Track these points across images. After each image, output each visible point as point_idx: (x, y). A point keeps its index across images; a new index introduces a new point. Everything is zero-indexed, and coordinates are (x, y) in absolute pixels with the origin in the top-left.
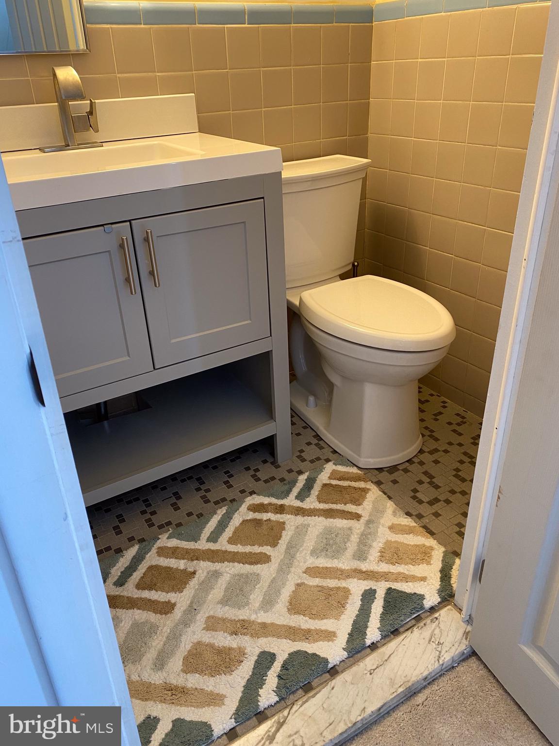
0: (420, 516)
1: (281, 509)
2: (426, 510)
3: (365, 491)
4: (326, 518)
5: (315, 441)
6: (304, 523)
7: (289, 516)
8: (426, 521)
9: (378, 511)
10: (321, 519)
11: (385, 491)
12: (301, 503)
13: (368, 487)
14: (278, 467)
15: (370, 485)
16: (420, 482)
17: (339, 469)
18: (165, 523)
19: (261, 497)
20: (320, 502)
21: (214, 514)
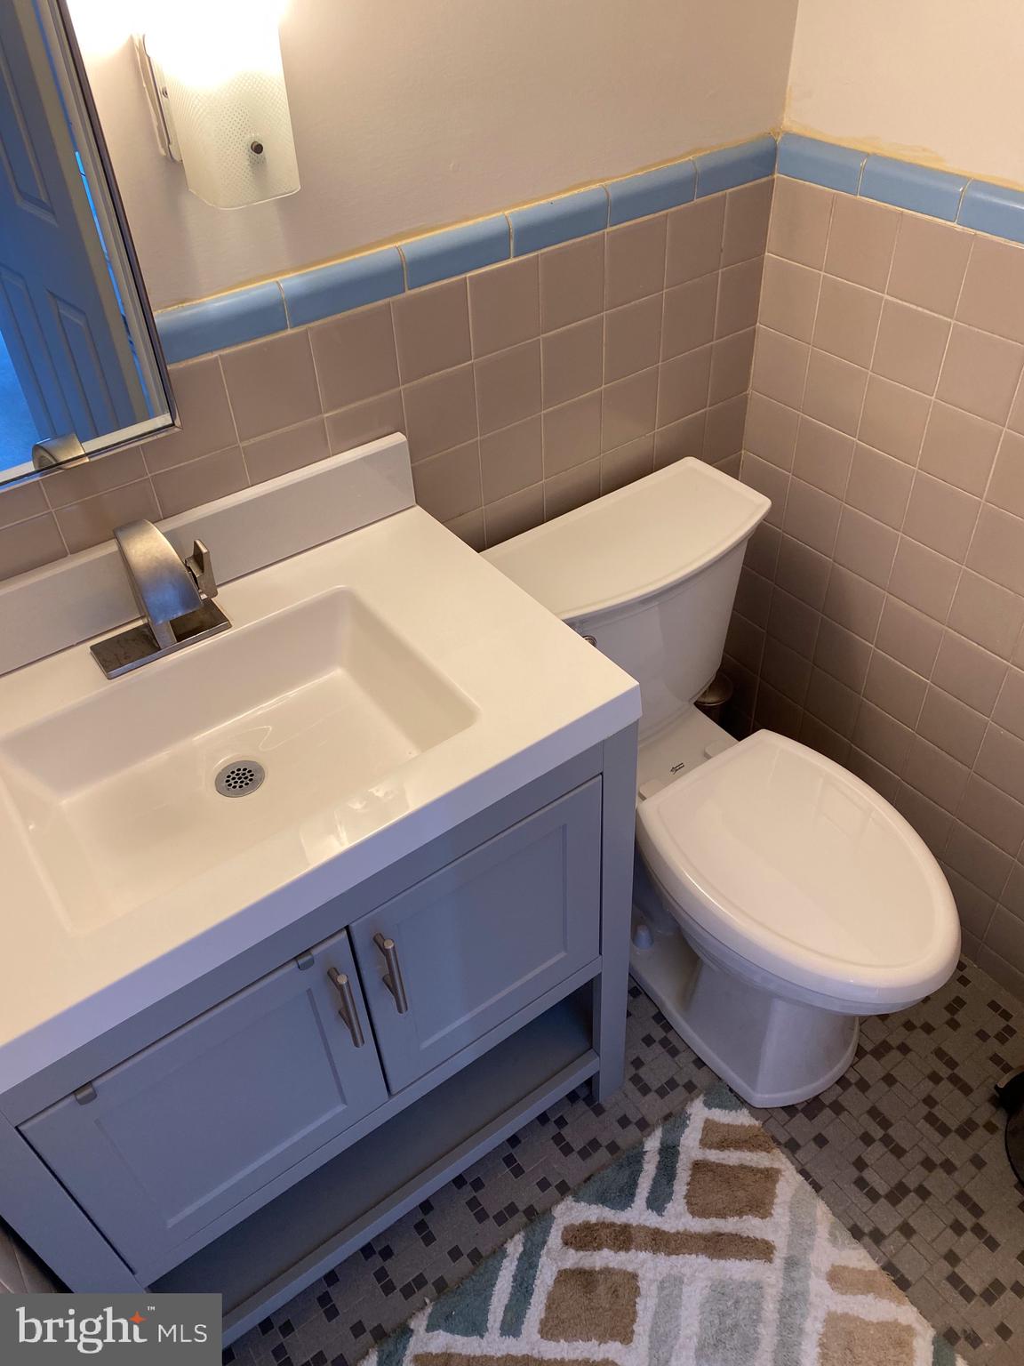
0: (877, 1237)
1: (623, 1238)
2: (886, 1217)
3: (770, 1176)
4: (711, 1256)
5: (658, 1033)
6: (672, 1272)
7: (643, 1255)
8: (889, 1246)
9: (802, 1231)
10: (702, 1260)
11: (808, 1168)
12: (660, 1219)
13: (776, 1165)
14: (599, 1110)
15: (778, 1160)
16: (867, 1139)
17: (716, 1119)
18: (413, 1280)
19: (583, 1204)
20: (693, 1214)
21: (502, 1259)
